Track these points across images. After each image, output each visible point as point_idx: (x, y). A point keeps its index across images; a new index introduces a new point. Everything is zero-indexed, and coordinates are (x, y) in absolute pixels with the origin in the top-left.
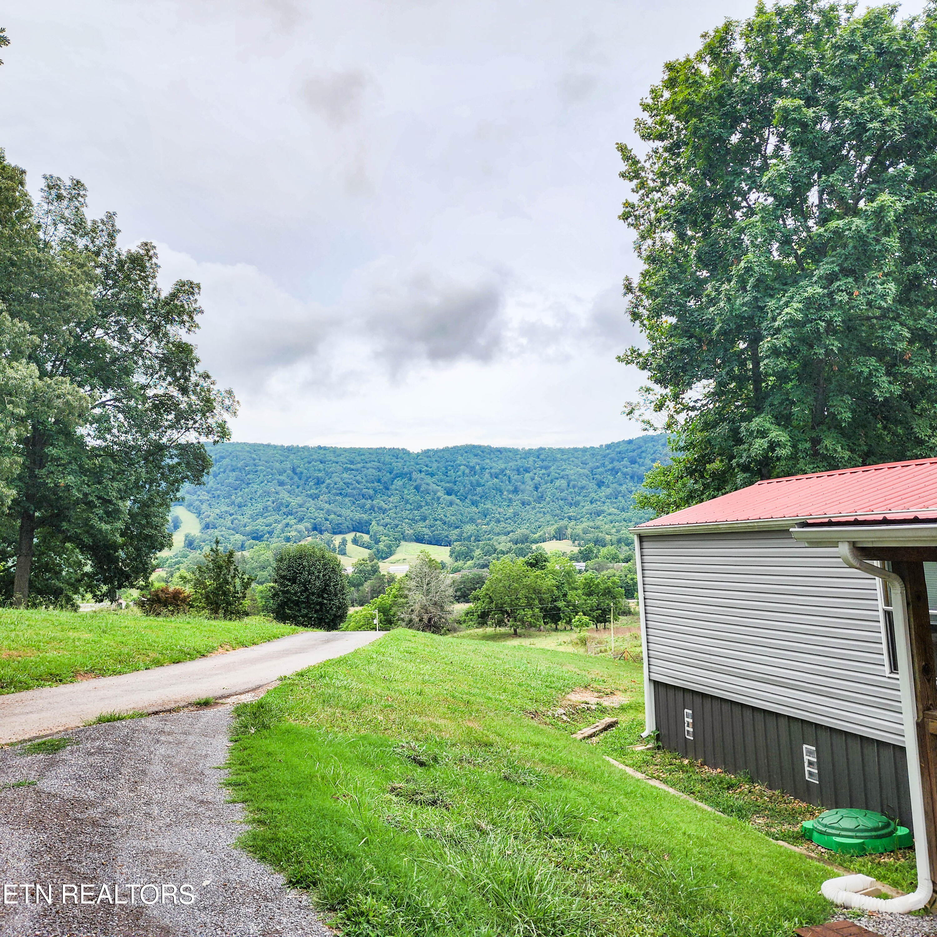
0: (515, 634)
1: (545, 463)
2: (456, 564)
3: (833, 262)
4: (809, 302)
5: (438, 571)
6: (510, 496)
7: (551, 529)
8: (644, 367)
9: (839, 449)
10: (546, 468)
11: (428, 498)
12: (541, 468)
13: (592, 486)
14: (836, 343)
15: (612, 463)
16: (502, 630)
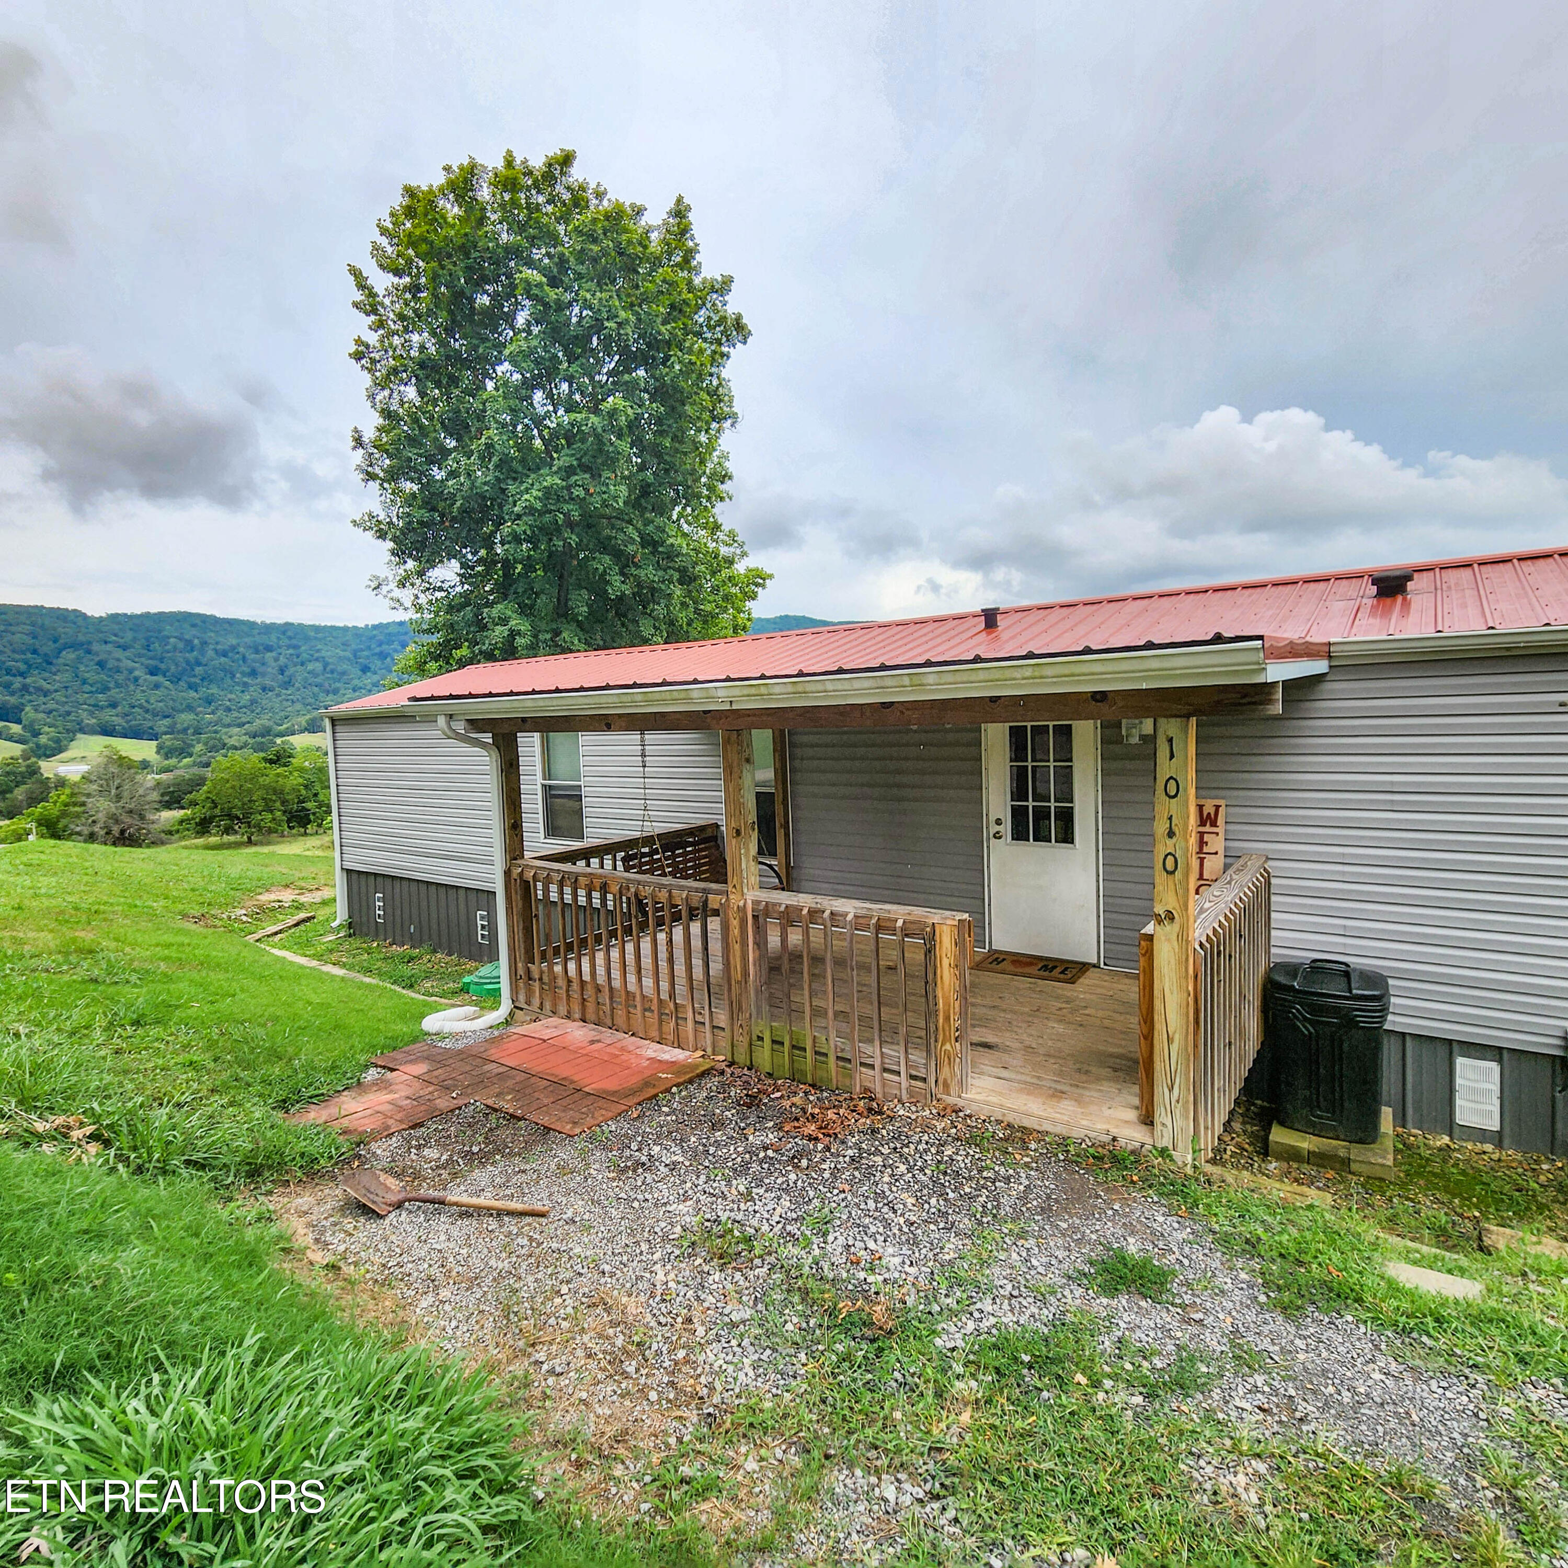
0: (250, 842)
1: (294, 642)
2: (167, 762)
3: (573, 455)
4: (548, 492)
5: (132, 771)
6: (245, 679)
7: (303, 720)
8: (382, 535)
9: (576, 642)
10: (296, 647)
11: (120, 678)
12: (289, 647)
13: (355, 671)
14: (574, 537)
15: (380, 645)
16: (232, 838)
